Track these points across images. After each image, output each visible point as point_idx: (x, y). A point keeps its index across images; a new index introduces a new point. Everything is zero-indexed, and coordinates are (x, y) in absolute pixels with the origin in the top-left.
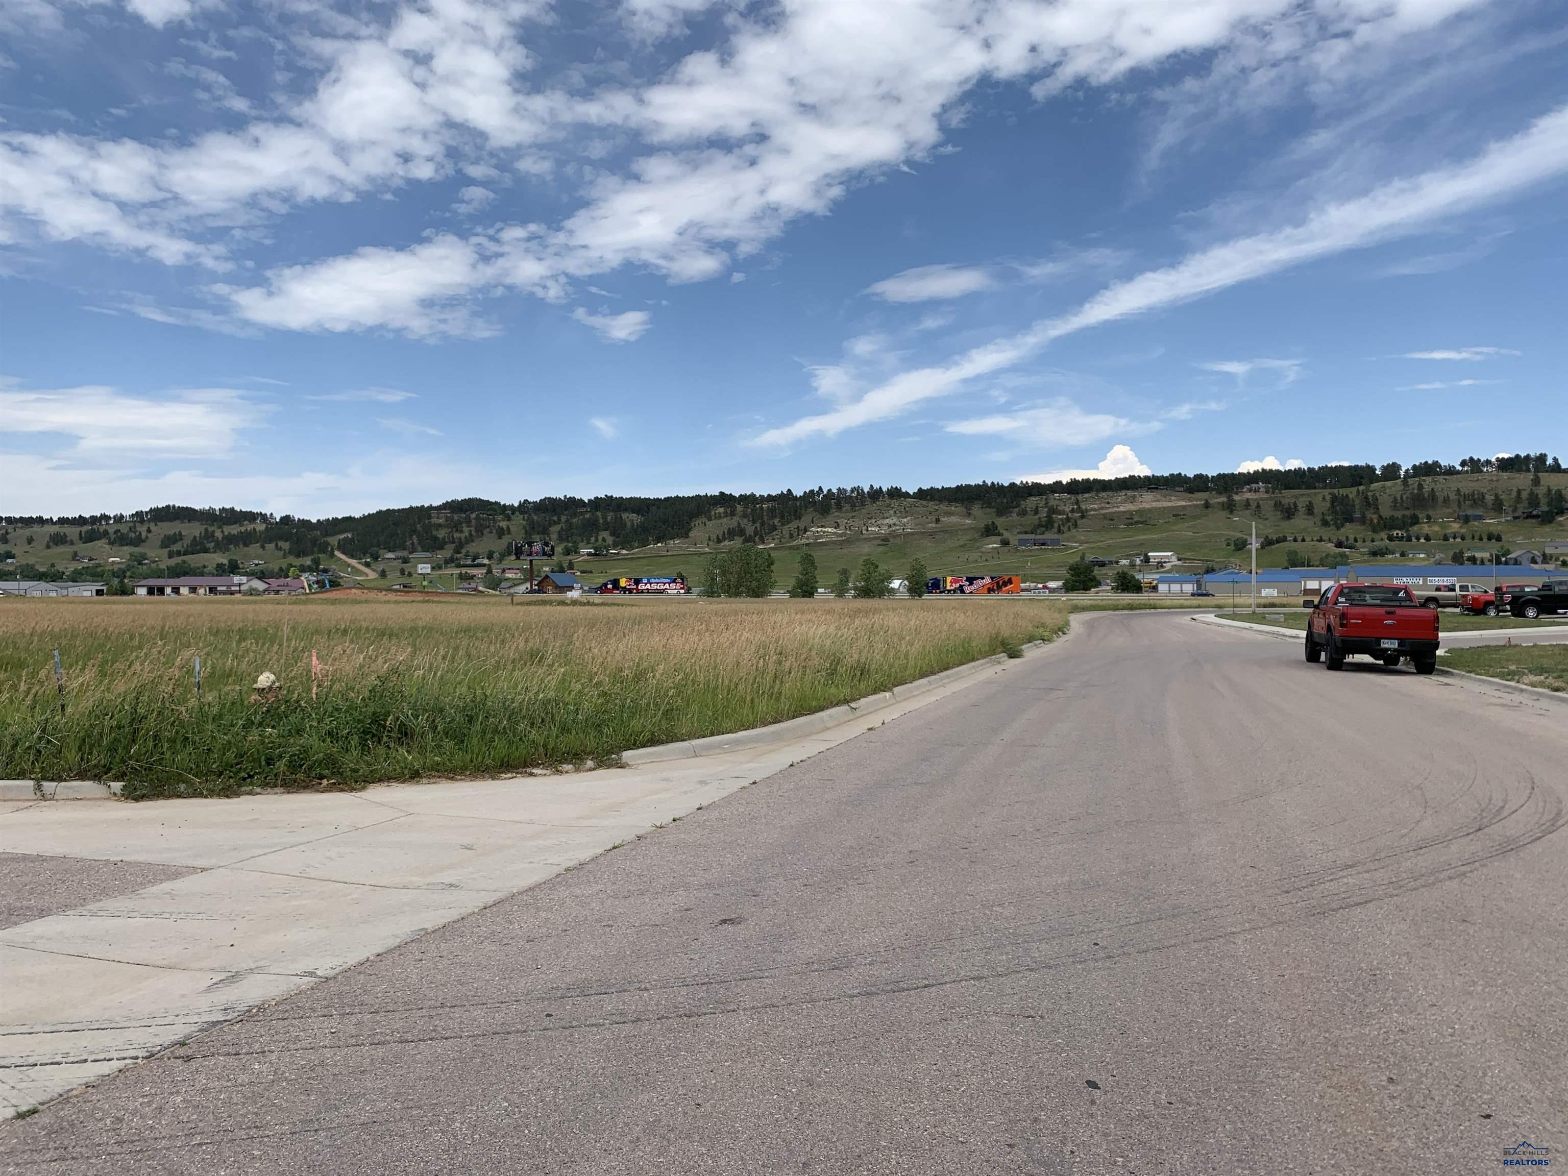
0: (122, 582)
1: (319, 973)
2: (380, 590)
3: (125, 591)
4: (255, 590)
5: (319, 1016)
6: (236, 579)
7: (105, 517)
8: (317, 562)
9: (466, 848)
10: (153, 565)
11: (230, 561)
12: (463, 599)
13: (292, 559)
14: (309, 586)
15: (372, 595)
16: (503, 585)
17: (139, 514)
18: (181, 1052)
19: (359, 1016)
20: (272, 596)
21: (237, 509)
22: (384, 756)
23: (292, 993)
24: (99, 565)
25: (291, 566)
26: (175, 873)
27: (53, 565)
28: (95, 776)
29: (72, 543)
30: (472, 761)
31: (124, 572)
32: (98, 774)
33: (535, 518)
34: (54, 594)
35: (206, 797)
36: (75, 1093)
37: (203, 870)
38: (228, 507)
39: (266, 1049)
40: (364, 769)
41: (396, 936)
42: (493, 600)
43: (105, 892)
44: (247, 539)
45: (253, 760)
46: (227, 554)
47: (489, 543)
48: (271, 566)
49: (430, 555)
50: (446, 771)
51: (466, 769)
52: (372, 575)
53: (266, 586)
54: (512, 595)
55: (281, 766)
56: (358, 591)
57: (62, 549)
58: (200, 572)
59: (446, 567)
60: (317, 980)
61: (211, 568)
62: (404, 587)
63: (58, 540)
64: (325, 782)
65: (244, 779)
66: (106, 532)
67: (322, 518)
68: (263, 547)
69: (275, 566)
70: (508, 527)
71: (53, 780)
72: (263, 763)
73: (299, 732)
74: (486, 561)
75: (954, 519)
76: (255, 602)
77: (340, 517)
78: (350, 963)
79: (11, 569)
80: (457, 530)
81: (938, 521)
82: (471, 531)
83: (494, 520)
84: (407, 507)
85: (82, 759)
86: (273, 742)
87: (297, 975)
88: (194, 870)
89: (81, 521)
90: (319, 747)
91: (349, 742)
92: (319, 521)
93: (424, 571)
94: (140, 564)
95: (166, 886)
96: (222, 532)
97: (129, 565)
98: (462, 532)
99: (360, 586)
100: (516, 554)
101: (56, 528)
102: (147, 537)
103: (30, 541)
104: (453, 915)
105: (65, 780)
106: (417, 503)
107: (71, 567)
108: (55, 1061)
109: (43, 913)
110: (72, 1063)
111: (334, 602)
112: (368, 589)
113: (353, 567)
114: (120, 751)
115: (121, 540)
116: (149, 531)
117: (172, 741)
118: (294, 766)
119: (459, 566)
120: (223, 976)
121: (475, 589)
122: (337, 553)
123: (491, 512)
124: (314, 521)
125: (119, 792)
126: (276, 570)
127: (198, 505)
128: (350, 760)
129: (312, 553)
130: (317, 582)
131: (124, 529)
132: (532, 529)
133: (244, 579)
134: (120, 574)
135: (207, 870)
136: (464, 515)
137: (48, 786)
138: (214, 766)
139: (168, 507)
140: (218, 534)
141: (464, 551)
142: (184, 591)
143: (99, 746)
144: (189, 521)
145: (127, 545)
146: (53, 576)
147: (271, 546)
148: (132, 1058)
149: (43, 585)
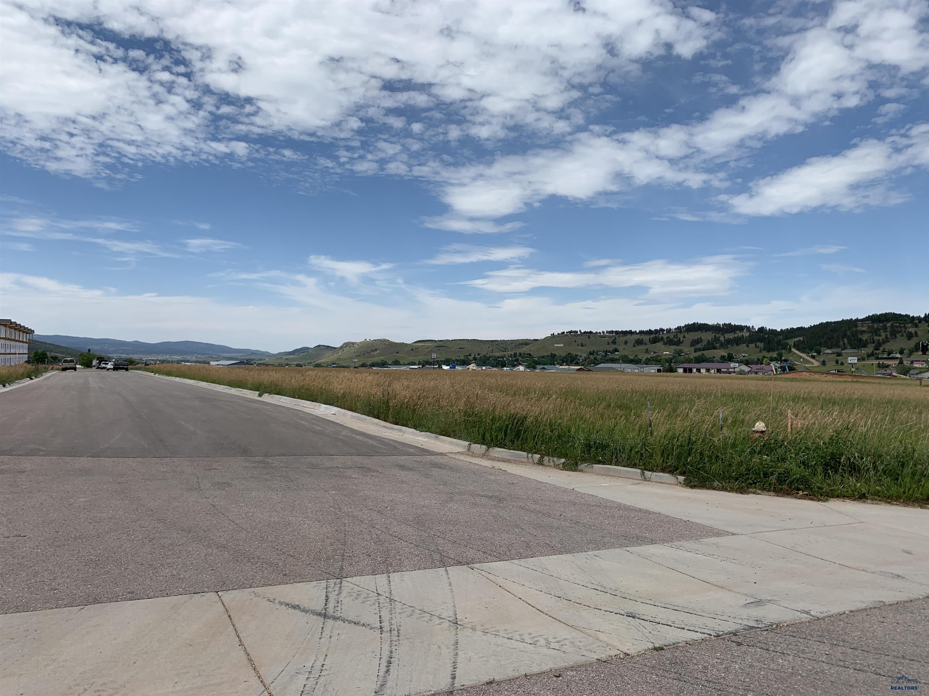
0: (670, 365)
1: (812, 613)
2: (823, 374)
3: (672, 370)
4: (743, 371)
5: (816, 641)
6: (732, 365)
7: (662, 330)
8: (780, 355)
9: (907, 552)
10: (687, 356)
11: (729, 354)
12: (882, 381)
13: (765, 353)
14: (776, 369)
15: (816, 376)
16: (911, 372)
17: (679, 328)
18: (734, 638)
19: (844, 649)
20: (753, 375)
21: (733, 324)
22: (840, 481)
23: (797, 622)
24: (659, 356)
25: (764, 357)
26: (719, 533)
27: (636, 356)
28: (670, 471)
29: (646, 344)
30: (904, 493)
31: (671, 360)
32: (672, 470)
34: (637, 371)
35: (729, 492)
36: (680, 645)
37: (733, 534)
38: (727, 323)
39: (785, 652)
40: (826, 488)
41: (862, 602)
42: (905, 382)
43: (681, 537)
44: (738, 341)
45: (756, 474)
46: (727, 350)
47: (901, 342)
48: (752, 357)
49: (857, 351)
50: (885, 497)
51: (900, 498)
52: (816, 363)
53: (749, 369)
54: (920, 380)
55: (773, 479)
56: (807, 374)
57: (641, 347)
58: (711, 361)
59: (868, 359)
60: (811, 617)
61: (718, 358)
62: (838, 371)
63: (639, 342)
64: (801, 493)
65: (751, 484)
66: (662, 338)
67: (784, 328)
68: (748, 346)
69: (755, 357)
70: (916, 332)
71: (649, 471)
72: (762, 476)
73: (784, 460)
74: (898, 355)
76: (745, 378)
77: (795, 328)
78: (832, 612)
79: (617, 357)
80: (876, 335)
82: (887, 335)
83: (905, 327)
84: (840, 320)
85: (663, 461)
86: (768, 464)
87: (798, 611)
88: (727, 533)
89: (650, 332)
90: (797, 471)
91: (816, 470)
92: (782, 330)
93: (852, 362)
94: (679, 355)
95: (714, 540)
96: (724, 337)
97: (674, 356)
98: (880, 335)
99: (808, 370)
100: (922, 351)
101: (638, 336)
102: (683, 341)
103: (626, 343)
104: (902, 597)
105: (656, 472)
106: (847, 317)
107: (644, 357)
108: (668, 624)
109: (653, 542)
110: (677, 627)
111: (792, 380)
112: (814, 372)
113: (804, 359)
114: (683, 459)
115: (670, 342)
116: (684, 337)
117: (710, 457)
118: (781, 480)
119: (877, 358)
120: (753, 600)
121: (890, 375)
122: (793, 349)
123: (901, 322)
124: (779, 330)
125: (682, 482)
126: (756, 360)
127: (711, 322)
128: (817, 480)
129: (777, 350)
130: (781, 367)
131: (671, 336)
133: (737, 365)
134: (669, 361)
135: (735, 534)
136: (881, 325)
137: (648, 473)
138: (733, 474)
139: (694, 323)
140: (722, 339)
141: (881, 349)
142: (703, 371)
143: (672, 455)
144: (706, 331)
145: (673, 345)
146: (635, 361)
147: (752, 346)
148: (708, 634)
149: (632, 366)
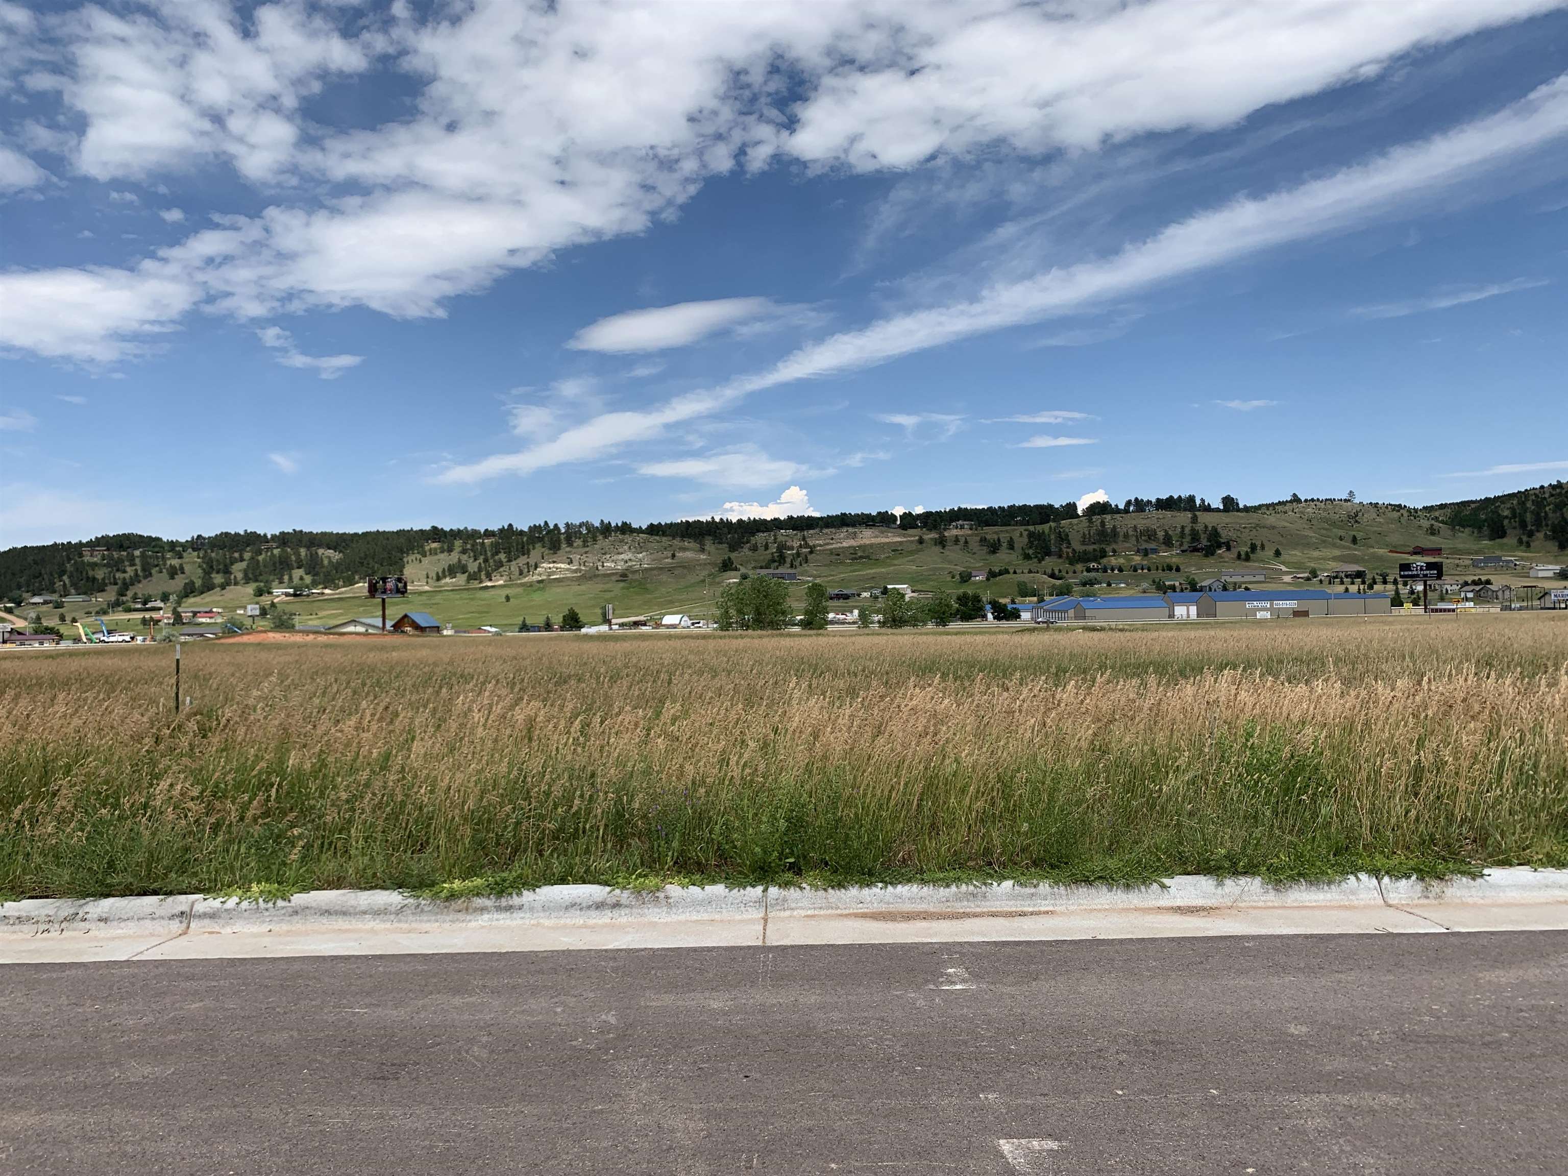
33: (213, 555)
47: (158, 583)
49: (87, 598)
59: (108, 612)
75: (689, 555)
80: (118, 570)
81: (673, 556)
82: (136, 570)
83: (163, 558)
84: (50, 544)
98: (125, 572)
106: (62, 540)
123: (158, 549)
132: (209, 568)
136: (125, 553)
141: (130, 594)
